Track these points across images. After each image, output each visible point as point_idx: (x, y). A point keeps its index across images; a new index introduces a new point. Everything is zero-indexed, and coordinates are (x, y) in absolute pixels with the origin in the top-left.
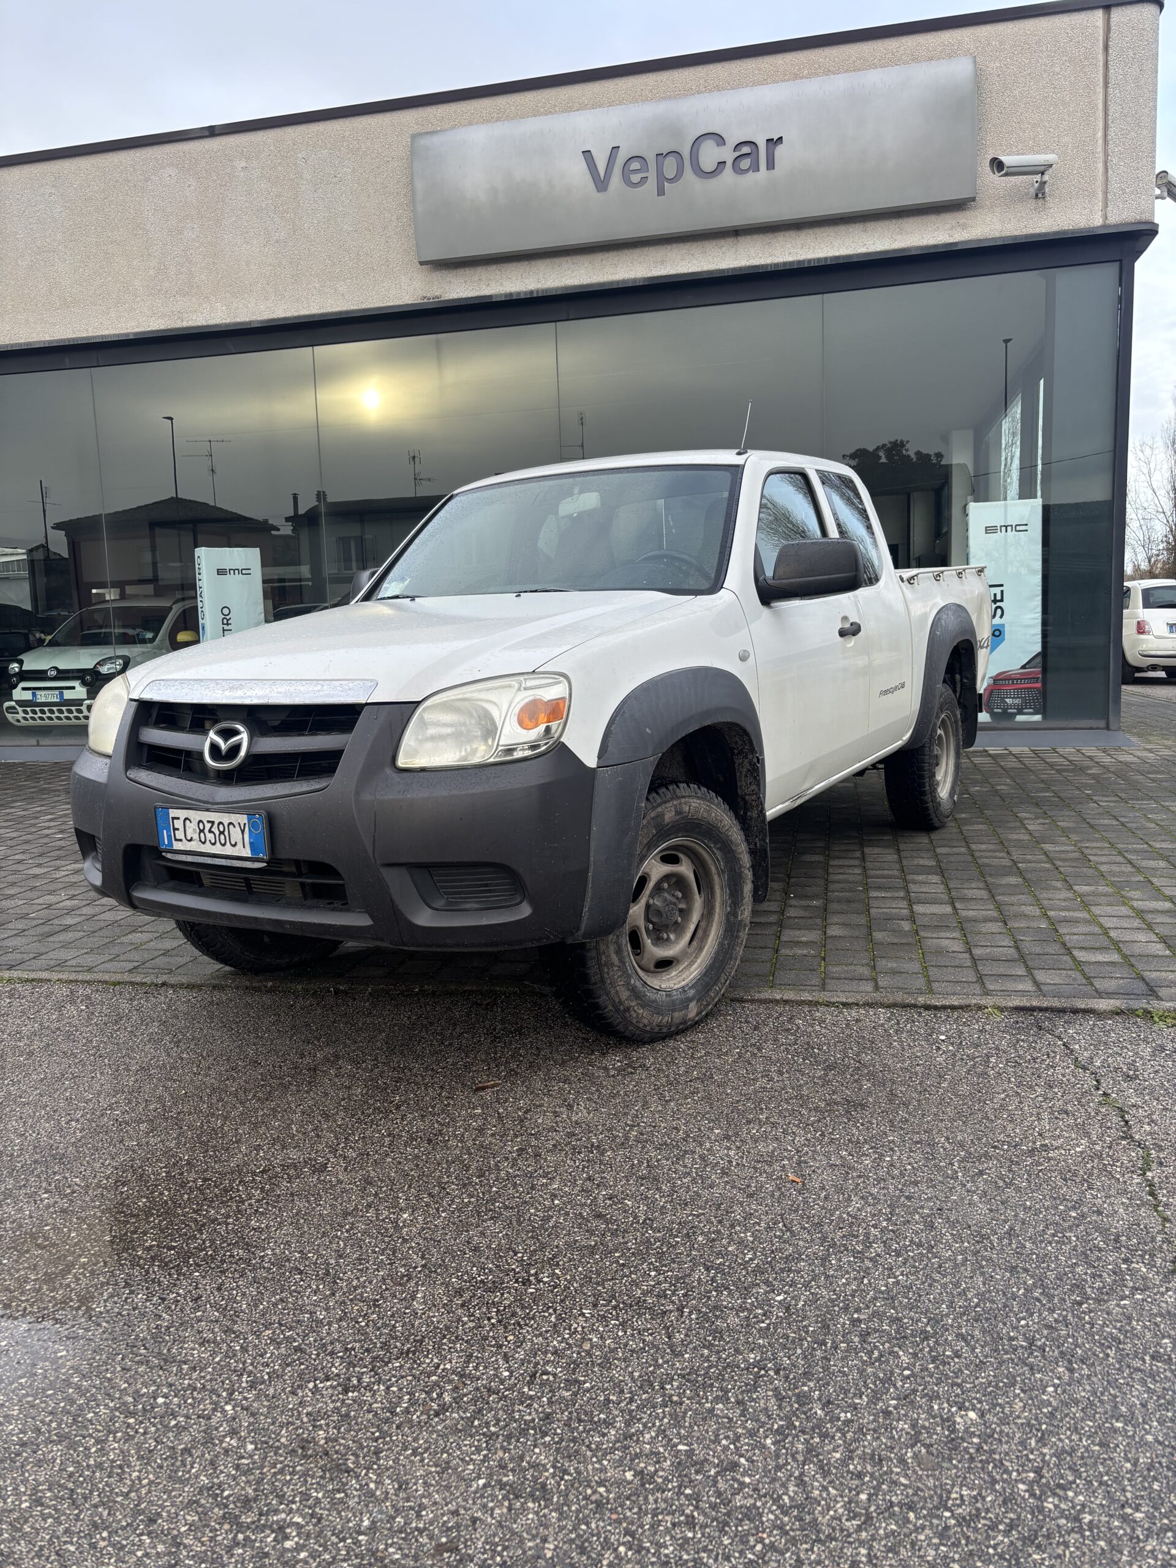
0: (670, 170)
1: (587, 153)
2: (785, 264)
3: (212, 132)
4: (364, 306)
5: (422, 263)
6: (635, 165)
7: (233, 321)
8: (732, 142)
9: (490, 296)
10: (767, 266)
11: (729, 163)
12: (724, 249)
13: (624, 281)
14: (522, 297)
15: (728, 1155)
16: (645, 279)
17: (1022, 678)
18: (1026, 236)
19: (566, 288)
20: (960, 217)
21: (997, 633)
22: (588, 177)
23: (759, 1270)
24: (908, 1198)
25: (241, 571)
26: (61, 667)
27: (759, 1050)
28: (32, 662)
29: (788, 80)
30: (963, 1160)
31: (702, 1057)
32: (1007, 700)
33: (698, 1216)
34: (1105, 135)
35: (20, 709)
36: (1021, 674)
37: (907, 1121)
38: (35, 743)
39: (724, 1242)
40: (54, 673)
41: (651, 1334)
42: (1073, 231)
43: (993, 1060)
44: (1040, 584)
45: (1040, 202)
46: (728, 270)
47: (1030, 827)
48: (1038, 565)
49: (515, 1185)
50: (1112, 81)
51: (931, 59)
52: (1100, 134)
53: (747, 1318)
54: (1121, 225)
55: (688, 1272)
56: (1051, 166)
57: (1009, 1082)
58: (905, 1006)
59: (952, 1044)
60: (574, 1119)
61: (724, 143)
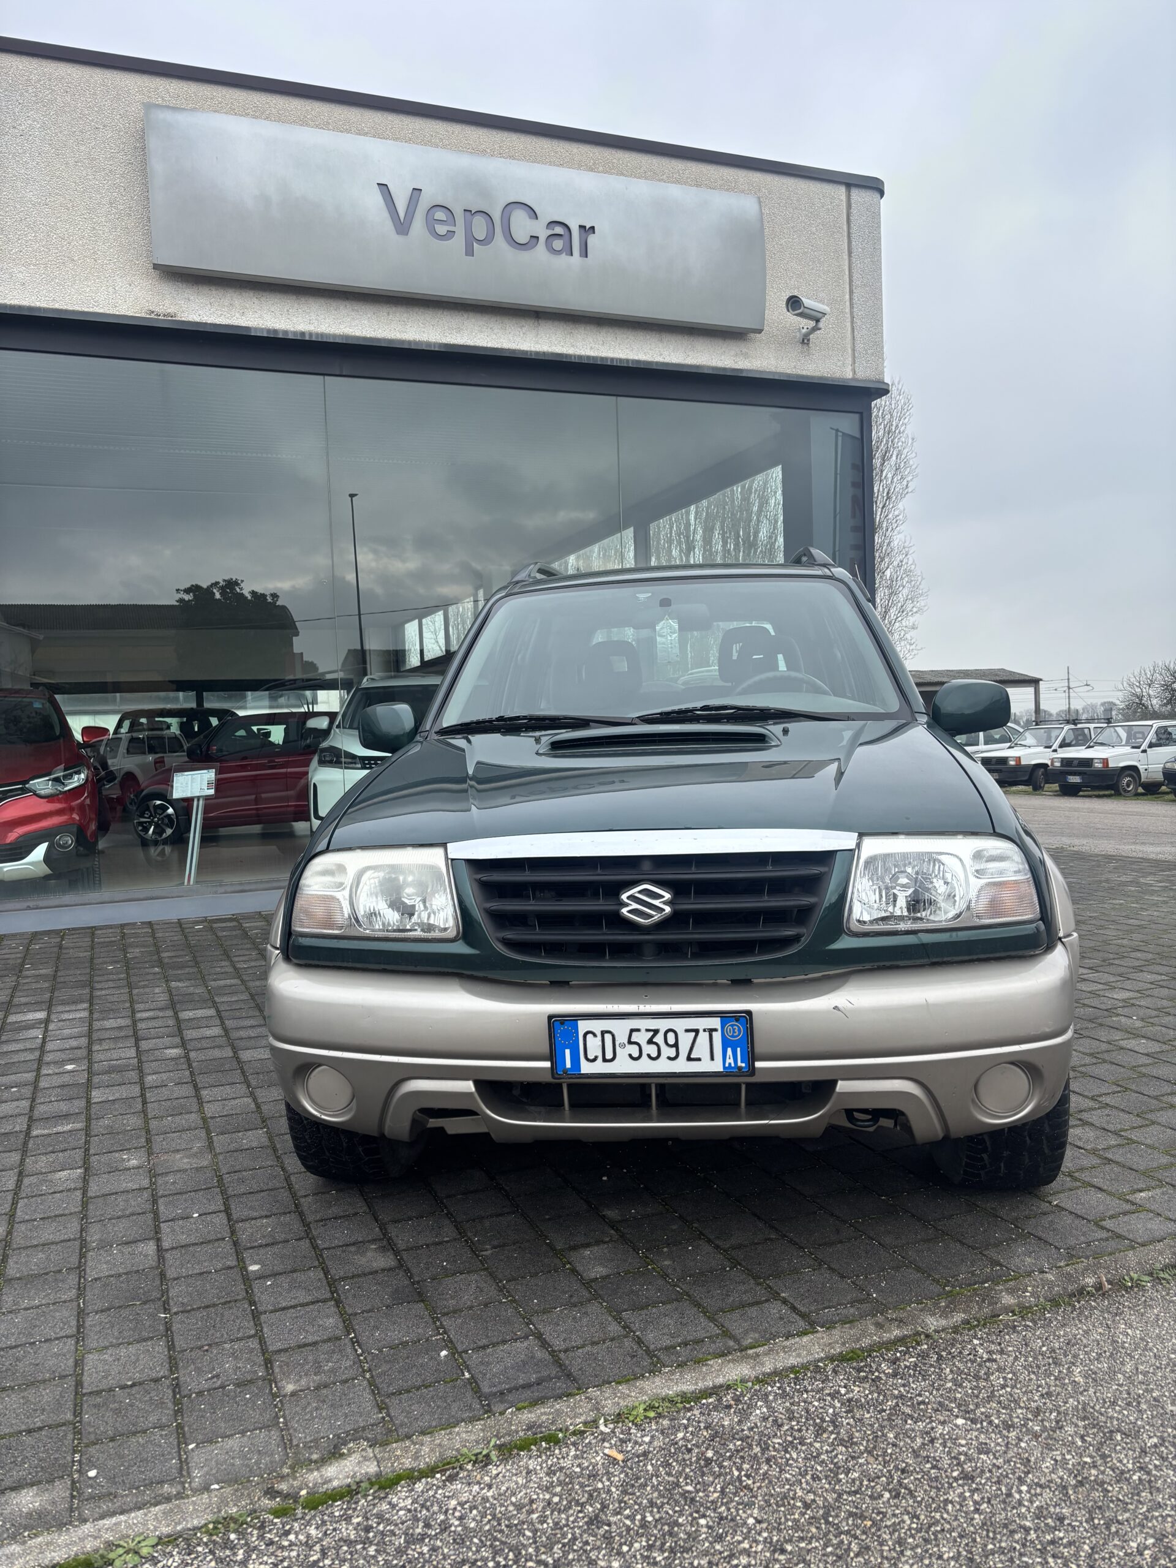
0: (480, 231)
1: (383, 187)
5: (156, 267)
6: (440, 215)
8: (545, 219)
10: (570, 356)
11: (542, 239)
12: (524, 329)
18: (797, 376)
22: (386, 214)
34: (851, 299)
42: (833, 379)
45: (805, 347)
46: (531, 352)
50: (853, 254)
52: (847, 297)
54: (865, 381)
56: (825, 315)
61: (537, 218)
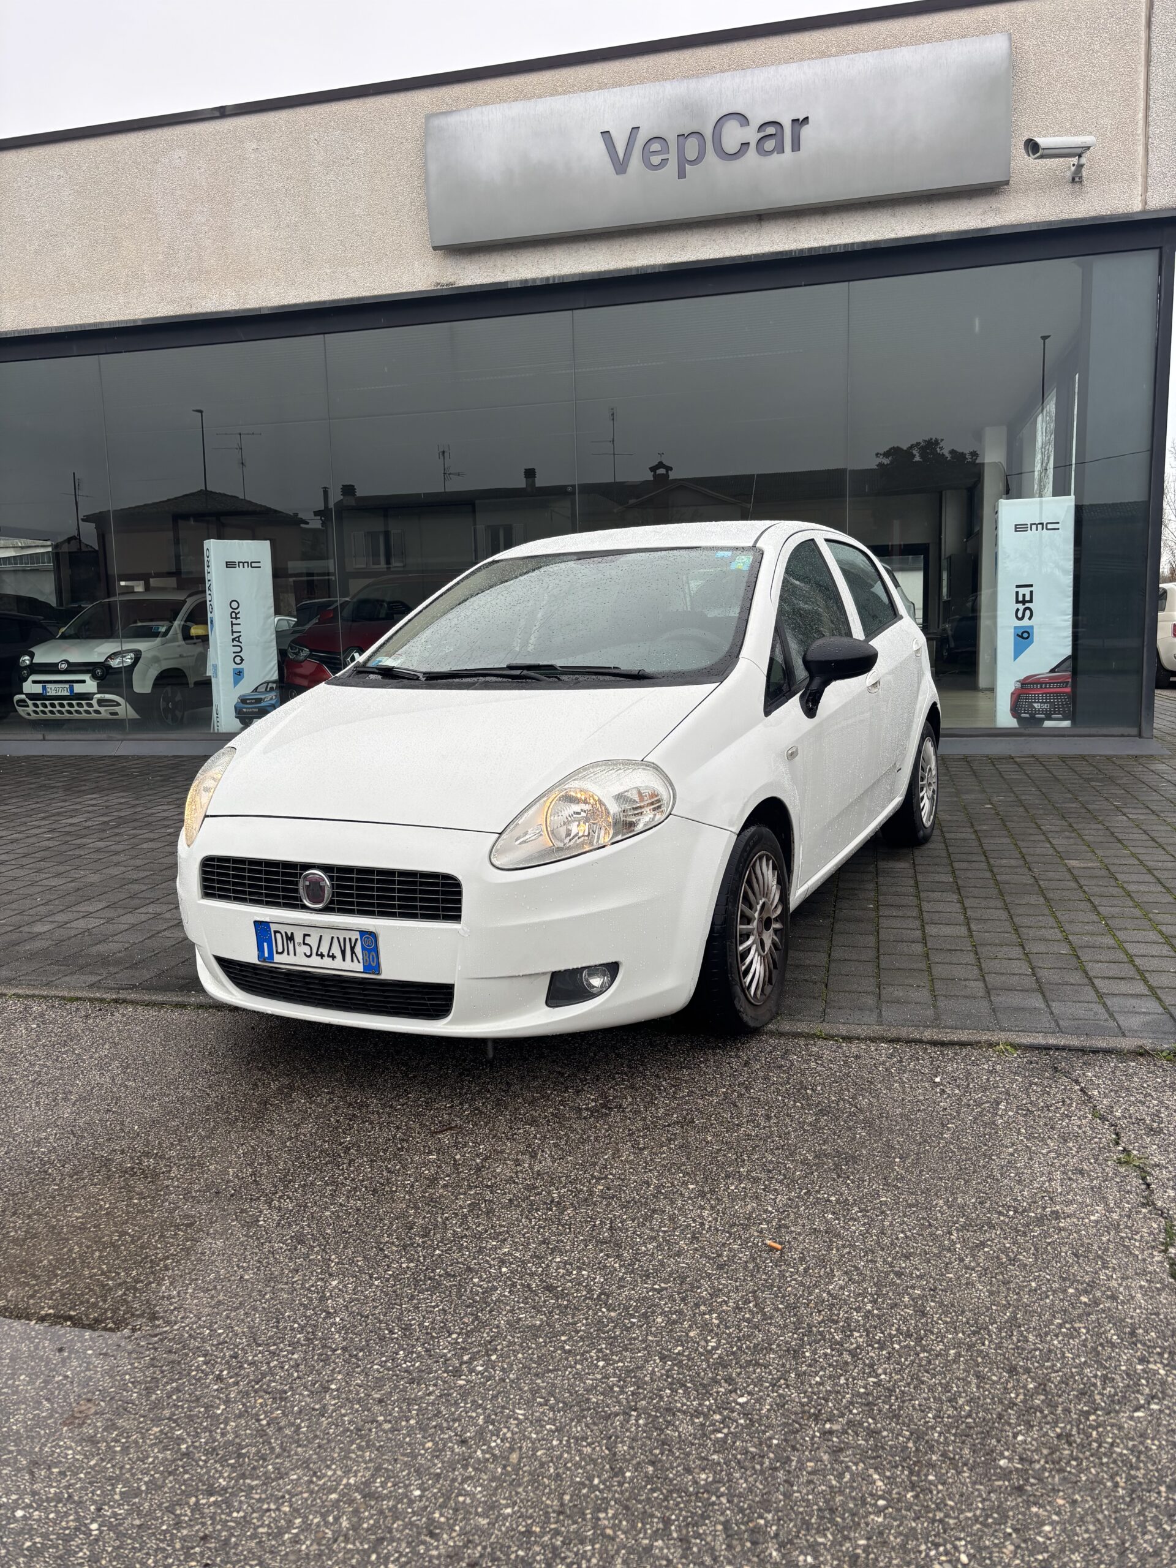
0: (691, 153)
1: (606, 134)
2: (810, 249)
3: (222, 113)
4: (376, 293)
5: (435, 248)
6: (656, 146)
7: (243, 307)
8: (756, 123)
9: (506, 283)
10: (791, 251)
11: (753, 145)
12: (746, 235)
13: (642, 267)
14: (538, 283)
15: (701, 1216)
16: (665, 266)
17: (1051, 682)
18: (1062, 221)
19: (583, 274)
20: (994, 202)
21: (1025, 635)
22: (607, 159)
23: (723, 1364)
24: (899, 1275)
25: (250, 564)
26: (71, 661)
27: (747, 1089)
28: (43, 655)
29: (816, 58)
30: (964, 1227)
31: (684, 1097)
32: (1035, 705)
33: (659, 1291)
34: (1146, 116)
35: (30, 703)
36: (1049, 678)
37: (903, 1177)
38: (41, 737)
39: (686, 1324)
40: (64, 666)
41: (589, 1445)
42: (1111, 216)
43: (1002, 1106)
44: (1071, 584)
45: (1077, 186)
46: (750, 256)
47: (1054, 842)
48: (1070, 565)
49: (460, 1249)
50: (1154, 59)
51: (964, 36)
52: (1141, 115)
53: (703, 1425)
54: (1161, 210)
55: (641, 1363)
56: (1088, 148)
57: (1019, 1133)
58: (909, 1042)
59: (958, 1087)
60: (536, 1168)
61: (748, 124)
